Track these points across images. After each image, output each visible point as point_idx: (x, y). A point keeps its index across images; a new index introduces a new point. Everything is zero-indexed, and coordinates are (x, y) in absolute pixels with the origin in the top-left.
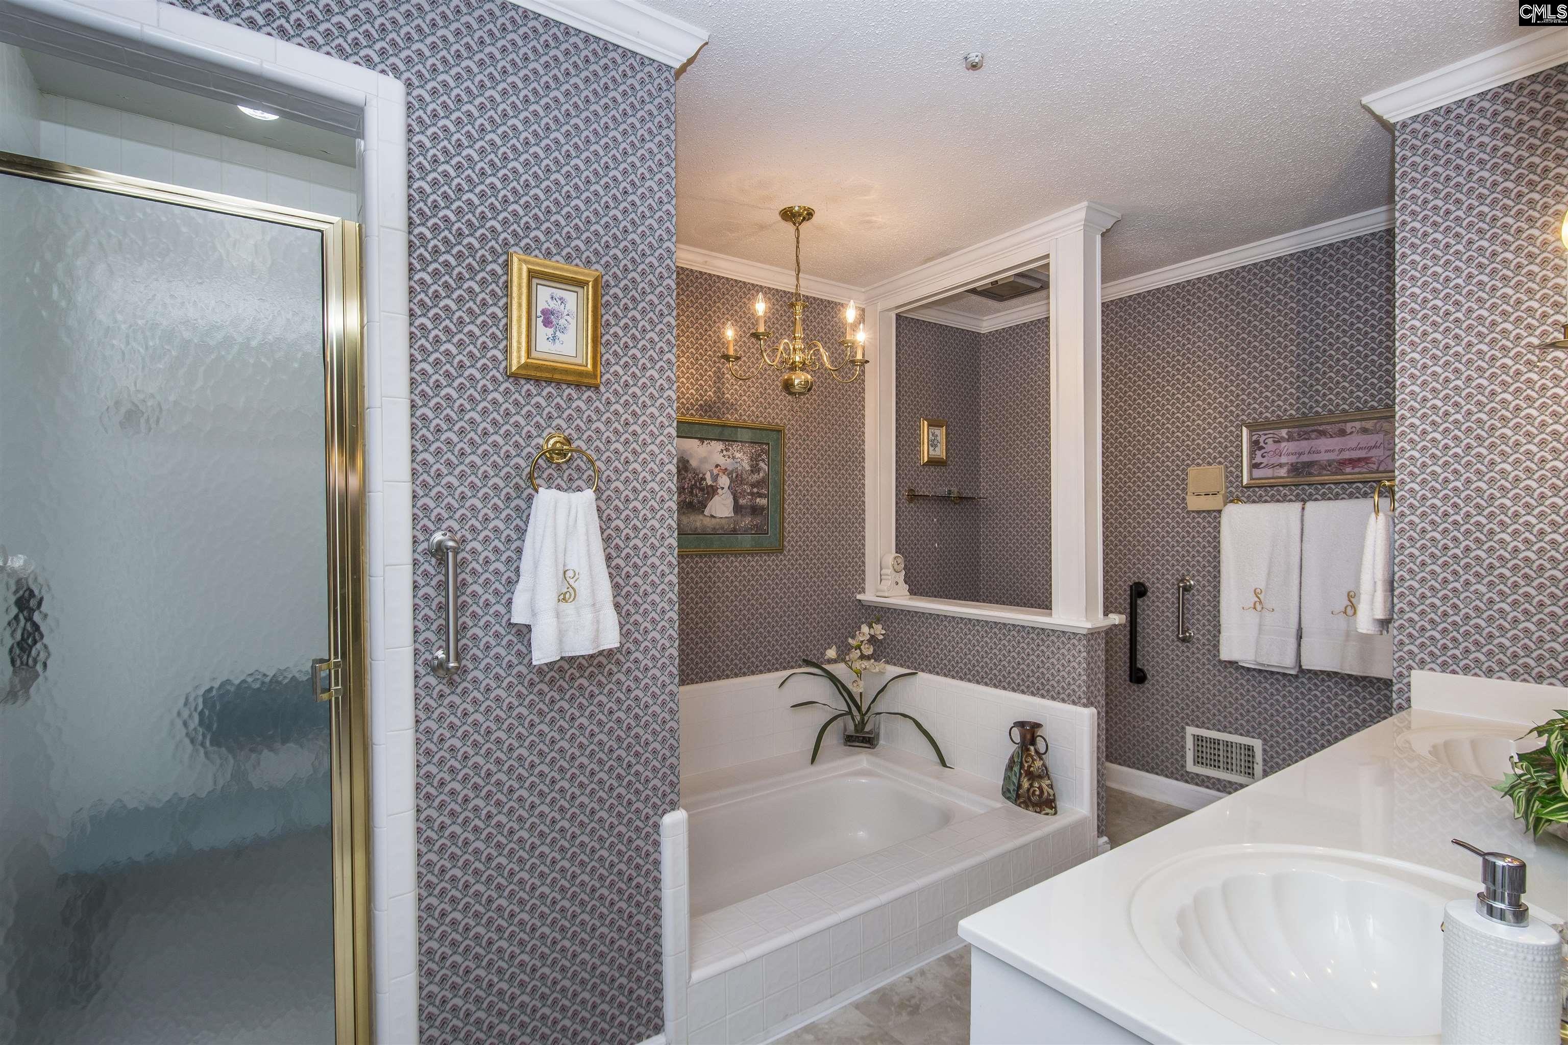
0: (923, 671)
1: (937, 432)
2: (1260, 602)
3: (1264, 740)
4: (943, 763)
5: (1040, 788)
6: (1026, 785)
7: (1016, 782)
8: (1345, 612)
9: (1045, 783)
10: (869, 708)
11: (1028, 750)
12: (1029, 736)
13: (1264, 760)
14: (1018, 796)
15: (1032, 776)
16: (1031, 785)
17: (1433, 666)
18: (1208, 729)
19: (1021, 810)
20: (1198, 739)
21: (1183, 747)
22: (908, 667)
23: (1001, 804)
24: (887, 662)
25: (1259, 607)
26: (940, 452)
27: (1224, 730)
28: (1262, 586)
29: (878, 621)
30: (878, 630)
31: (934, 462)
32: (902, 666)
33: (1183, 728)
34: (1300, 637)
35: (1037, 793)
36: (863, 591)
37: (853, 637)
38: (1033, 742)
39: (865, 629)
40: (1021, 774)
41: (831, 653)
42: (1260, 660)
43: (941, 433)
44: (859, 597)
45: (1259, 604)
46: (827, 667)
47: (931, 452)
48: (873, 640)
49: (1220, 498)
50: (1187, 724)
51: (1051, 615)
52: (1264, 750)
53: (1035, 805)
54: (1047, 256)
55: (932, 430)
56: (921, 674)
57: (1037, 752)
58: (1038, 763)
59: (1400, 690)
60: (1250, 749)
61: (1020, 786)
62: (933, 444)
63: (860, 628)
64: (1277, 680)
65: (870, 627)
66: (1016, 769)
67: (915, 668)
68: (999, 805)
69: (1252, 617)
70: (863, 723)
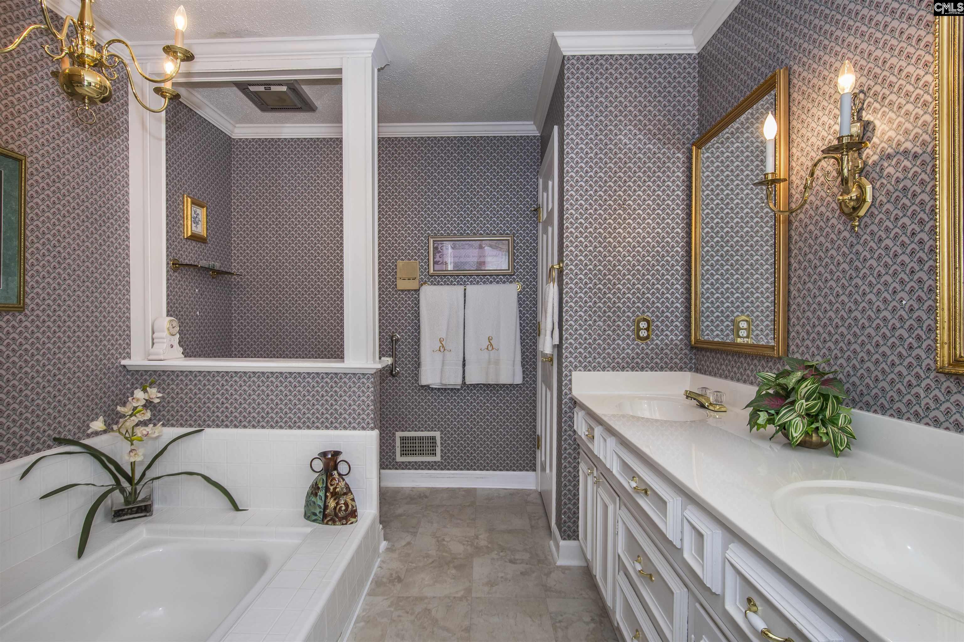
0: (209, 426)
1: (199, 211)
2: (443, 347)
3: (442, 431)
4: (236, 508)
5: (346, 504)
6: (332, 504)
7: (322, 504)
8: (487, 349)
9: (348, 498)
10: (144, 474)
11: (332, 475)
12: (332, 463)
13: (441, 443)
14: (325, 516)
15: (336, 495)
16: (337, 504)
17: (580, 368)
18: (409, 431)
19: (331, 528)
20: (402, 439)
21: (394, 446)
22: (191, 426)
23: (310, 527)
24: (163, 425)
25: (442, 349)
26: (201, 229)
27: (419, 430)
28: (444, 336)
29: (151, 385)
30: (154, 393)
31: (195, 238)
32: (182, 425)
33: (394, 434)
34: (464, 365)
35: (343, 508)
36: (129, 356)
37: (124, 404)
38: (335, 468)
39: (139, 394)
40: (326, 497)
41: (98, 425)
42: (444, 382)
43: (202, 213)
44: (123, 362)
45: (443, 348)
46: (87, 442)
47: (194, 228)
48: (148, 404)
49: (417, 281)
50: (397, 431)
51: (344, 362)
52: (441, 437)
53: (341, 519)
54: (339, 71)
55: (195, 208)
56: (208, 430)
57: (340, 475)
58: (342, 484)
59: (566, 384)
60: (434, 438)
61: (326, 507)
62: (195, 221)
63: (132, 394)
64: (448, 393)
65: (145, 391)
66: (321, 493)
67: (199, 425)
68: (308, 530)
69: (438, 357)
70: (135, 493)
